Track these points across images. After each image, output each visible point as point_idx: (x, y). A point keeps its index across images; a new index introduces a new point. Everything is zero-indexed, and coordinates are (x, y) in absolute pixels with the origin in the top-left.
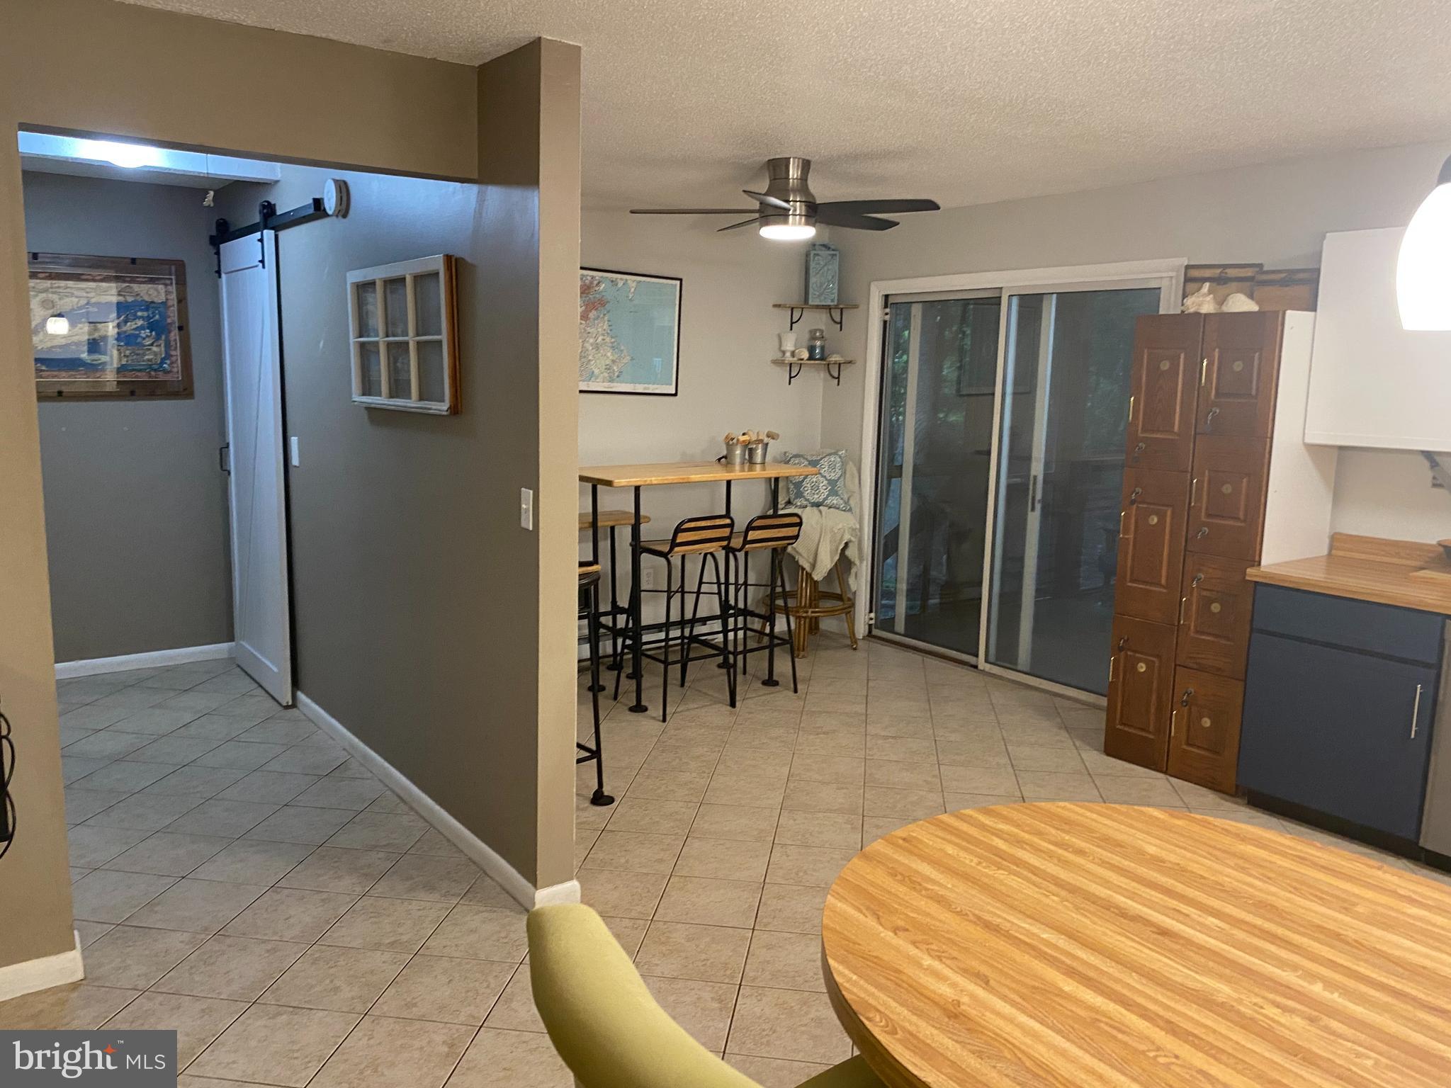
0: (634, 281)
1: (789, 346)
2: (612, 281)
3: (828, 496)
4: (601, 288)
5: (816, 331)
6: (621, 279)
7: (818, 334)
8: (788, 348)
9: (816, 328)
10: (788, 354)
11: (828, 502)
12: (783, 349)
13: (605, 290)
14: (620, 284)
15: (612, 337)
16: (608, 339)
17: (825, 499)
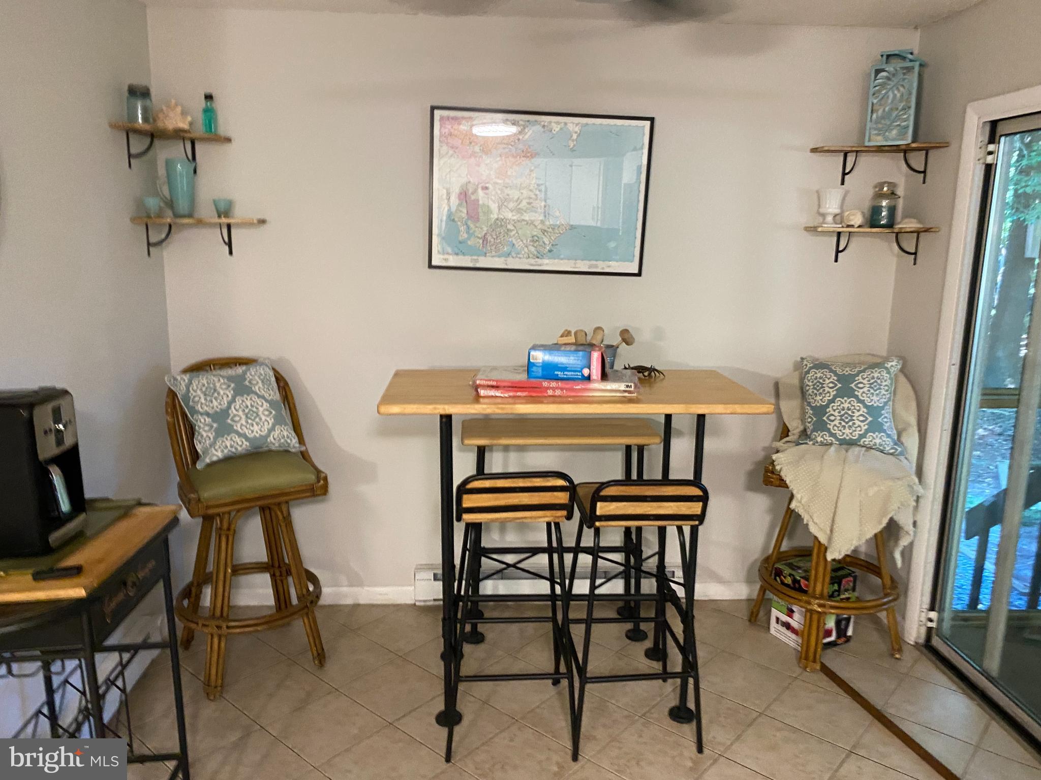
0: (577, 125)
1: (832, 206)
2: (544, 126)
3: (867, 431)
4: (527, 136)
5: (881, 185)
7: (885, 189)
8: (830, 210)
9: (883, 180)
10: (830, 219)
11: (866, 441)
12: (821, 210)
13: (531, 140)
14: (557, 129)
15: (541, 201)
17: (862, 436)
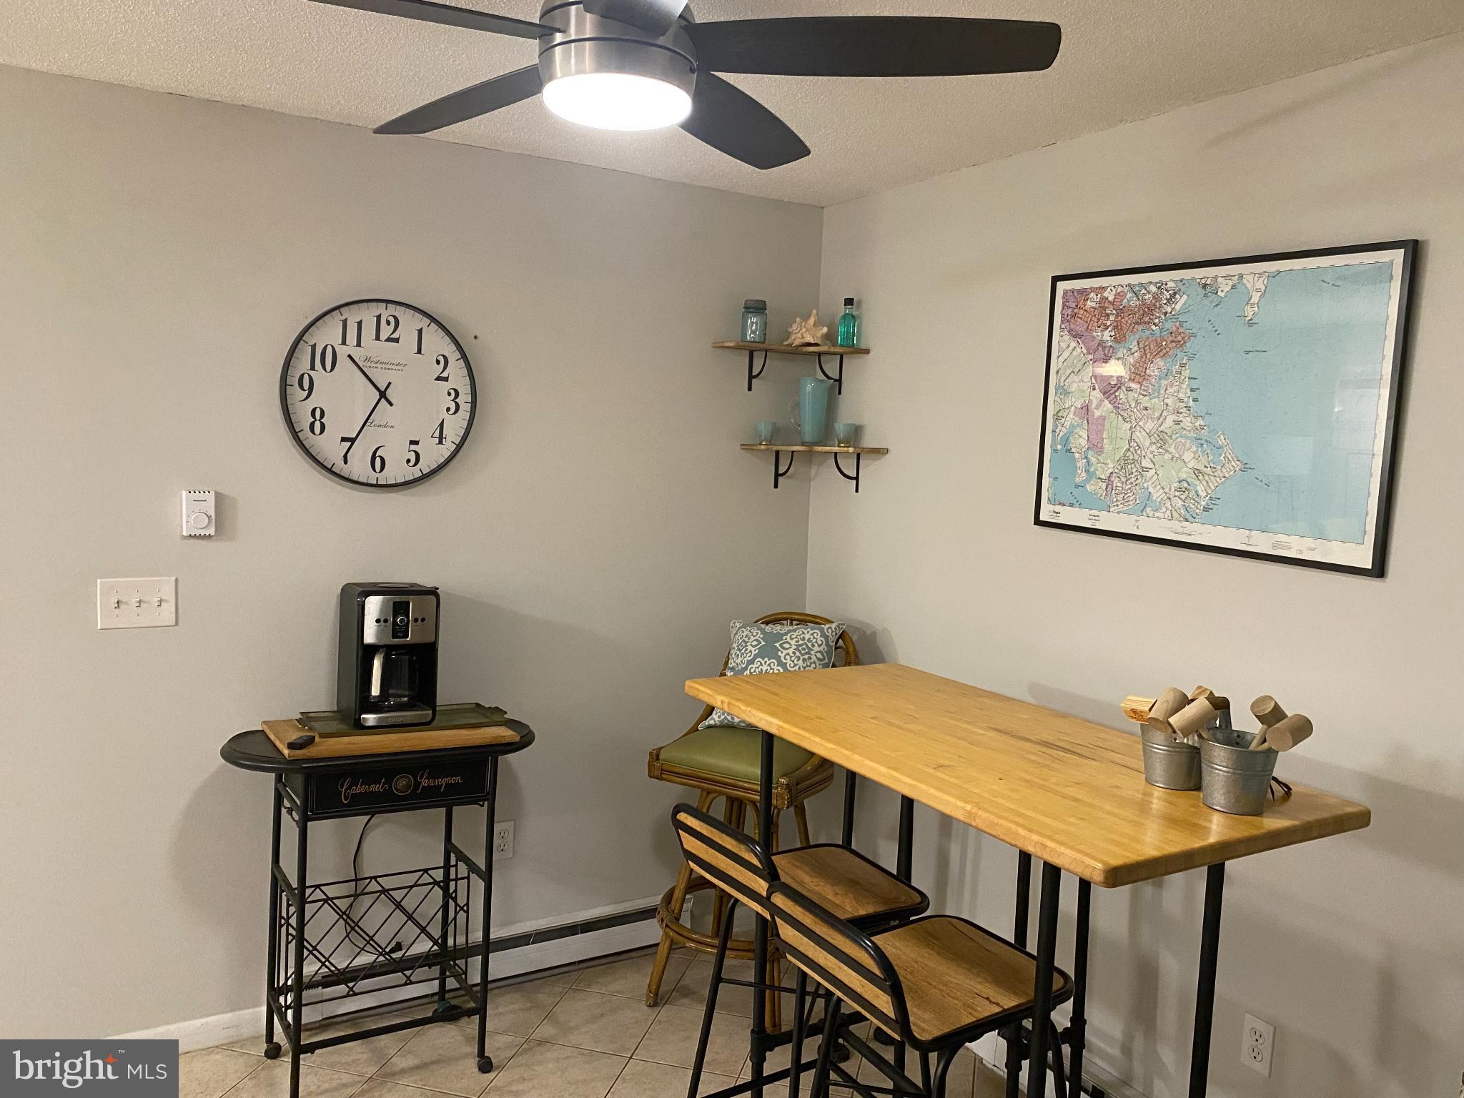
0: (1261, 275)
2: (1205, 286)
4: (1178, 307)
6: (1227, 277)
13: (1184, 311)
14: (1224, 287)
15: (1196, 417)
16: (1187, 422)
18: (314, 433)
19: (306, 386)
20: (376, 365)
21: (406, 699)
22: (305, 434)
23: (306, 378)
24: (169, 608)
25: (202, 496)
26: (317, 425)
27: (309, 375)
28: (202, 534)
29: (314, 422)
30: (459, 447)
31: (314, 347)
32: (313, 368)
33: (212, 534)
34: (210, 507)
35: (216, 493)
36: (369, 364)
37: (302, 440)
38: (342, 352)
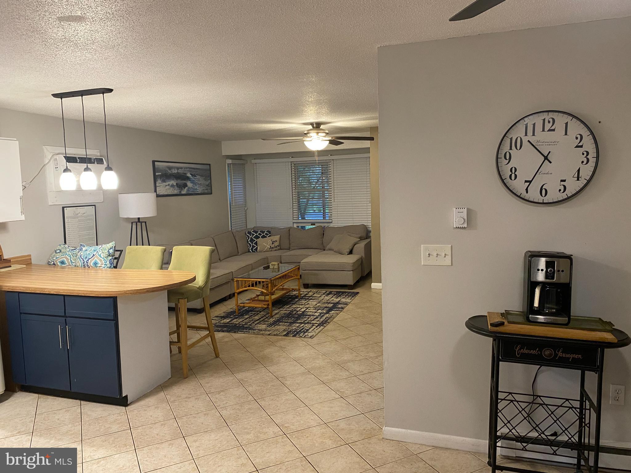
18: (511, 180)
19: (508, 158)
20: (543, 144)
21: (554, 310)
22: (508, 181)
23: (508, 154)
24: (449, 258)
25: (461, 210)
26: (513, 176)
27: (509, 152)
28: (462, 227)
29: (512, 174)
30: (589, 182)
31: (511, 139)
32: (511, 149)
33: (466, 227)
34: (465, 215)
35: (468, 209)
36: (539, 144)
37: (506, 183)
38: (525, 140)
